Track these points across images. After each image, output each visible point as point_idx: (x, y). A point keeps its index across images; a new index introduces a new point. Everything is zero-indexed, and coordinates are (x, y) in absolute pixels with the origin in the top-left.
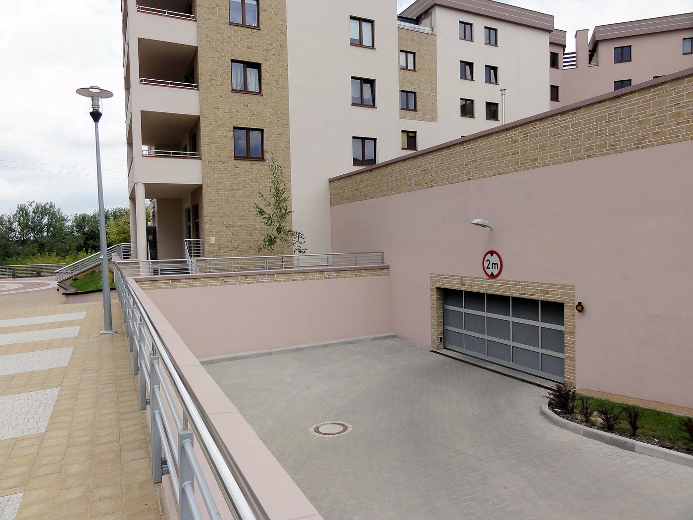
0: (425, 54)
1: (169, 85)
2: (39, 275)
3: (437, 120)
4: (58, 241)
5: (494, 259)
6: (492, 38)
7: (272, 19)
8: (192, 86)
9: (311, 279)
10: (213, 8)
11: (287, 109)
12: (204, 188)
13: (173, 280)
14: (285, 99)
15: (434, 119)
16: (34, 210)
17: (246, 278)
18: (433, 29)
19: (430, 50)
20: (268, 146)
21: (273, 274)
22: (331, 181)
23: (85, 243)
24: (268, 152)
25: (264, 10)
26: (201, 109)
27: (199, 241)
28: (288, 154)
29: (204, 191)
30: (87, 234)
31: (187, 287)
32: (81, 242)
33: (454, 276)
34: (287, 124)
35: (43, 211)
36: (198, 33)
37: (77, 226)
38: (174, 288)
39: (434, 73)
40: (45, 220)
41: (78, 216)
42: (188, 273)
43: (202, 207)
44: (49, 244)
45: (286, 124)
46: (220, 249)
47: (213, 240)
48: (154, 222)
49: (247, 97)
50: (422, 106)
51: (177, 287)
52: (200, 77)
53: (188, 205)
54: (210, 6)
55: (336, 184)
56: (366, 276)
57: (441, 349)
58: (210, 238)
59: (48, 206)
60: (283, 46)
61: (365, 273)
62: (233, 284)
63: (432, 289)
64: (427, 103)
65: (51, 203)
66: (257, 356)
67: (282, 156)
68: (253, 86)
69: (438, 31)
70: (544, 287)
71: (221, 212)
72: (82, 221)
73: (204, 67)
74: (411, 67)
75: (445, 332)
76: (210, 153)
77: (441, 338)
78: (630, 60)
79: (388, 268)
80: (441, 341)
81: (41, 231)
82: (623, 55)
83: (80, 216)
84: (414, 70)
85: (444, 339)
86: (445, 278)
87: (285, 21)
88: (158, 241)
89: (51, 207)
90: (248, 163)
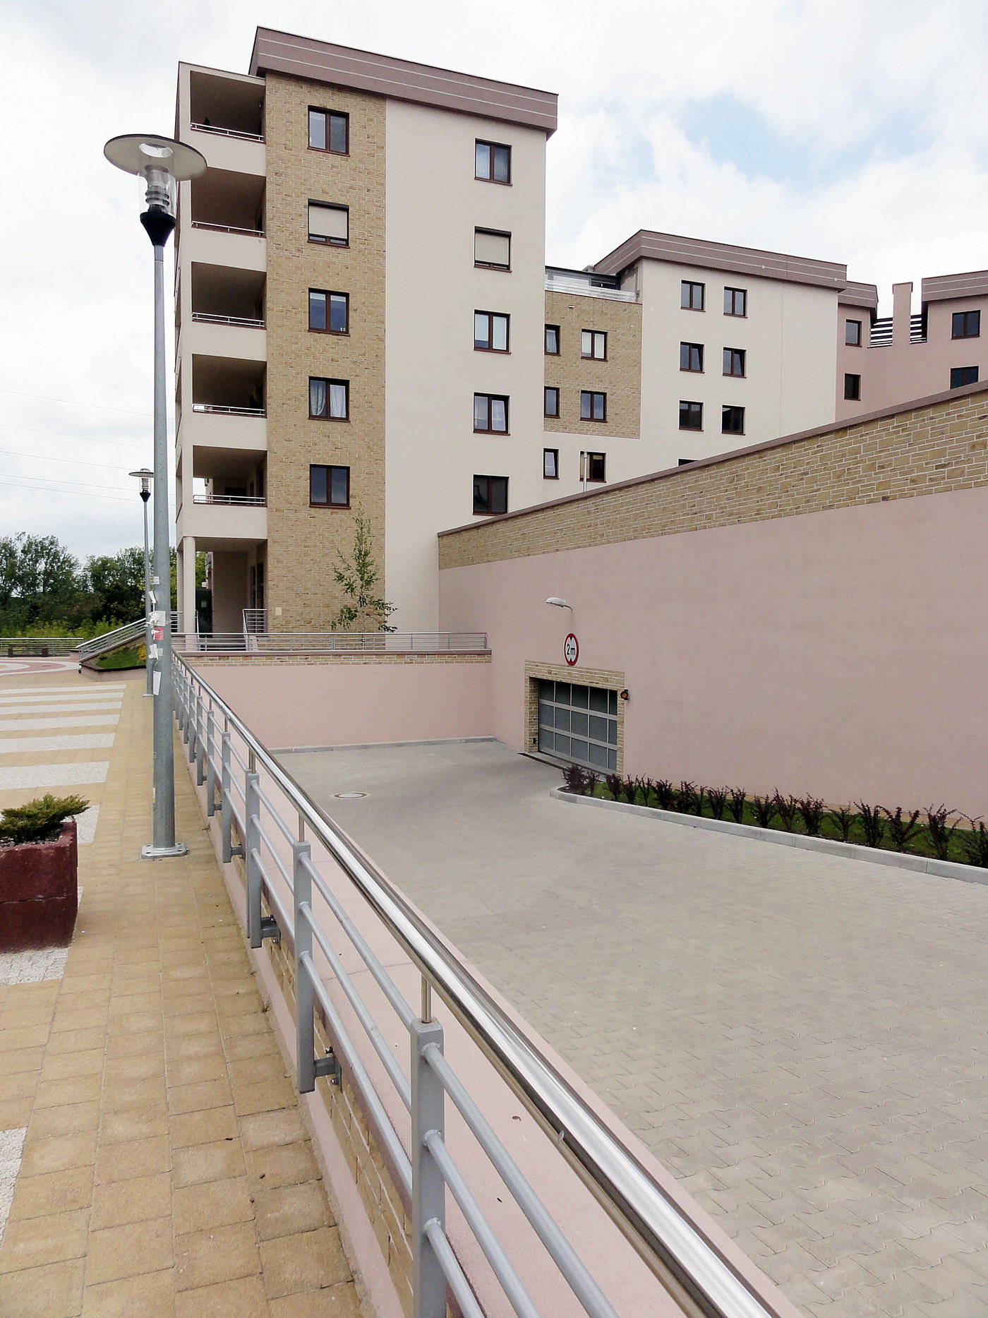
0: (623, 335)
1: (230, 412)
2: (45, 654)
3: (639, 435)
4: (61, 603)
5: (572, 643)
6: (737, 305)
7: (365, 321)
8: (258, 412)
9: (387, 663)
10: (288, 311)
11: (383, 439)
12: (269, 544)
13: (221, 657)
14: (379, 427)
15: (635, 434)
16: (25, 547)
17: (306, 659)
18: (638, 295)
19: (630, 328)
20: (354, 489)
21: (340, 655)
22: (441, 536)
23: (106, 608)
24: (355, 497)
25: (356, 310)
26: (269, 441)
27: (262, 612)
28: (383, 499)
29: (269, 549)
30: (109, 591)
31: (236, 665)
32: (99, 605)
33: (543, 663)
34: (382, 459)
35: (38, 549)
36: (268, 344)
37: (93, 576)
38: (222, 665)
39: (637, 364)
40: (41, 566)
41: (96, 558)
42: (245, 650)
43: (267, 568)
44: (47, 607)
45: (380, 459)
46: (288, 622)
47: (278, 611)
48: (210, 583)
49: (329, 425)
50: (616, 414)
51: (225, 665)
52: (269, 401)
53: (253, 562)
54: (284, 309)
55: (446, 540)
56: (459, 662)
57: (534, 752)
58: (275, 610)
59: (47, 543)
60: (380, 356)
61: (459, 658)
62: (290, 664)
63: (526, 679)
64: (623, 409)
65: (53, 537)
66: (315, 750)
67: (373, 503)
68: (337, 410)
69: (644, 299)
70: (605, 674)
71: (290, 575)
72: (101, 569)
73: (274, 388)
74: (599, 353)
75: (540, 732)
76: (278, 498)
77: (534, 739)
78: (978, 335)
79: (489, 653)
80: (534, 742)
81: (34, 585)
82: (966, 326)
83: (98, 560)
84: (605, 359)
85: (538, 740)
86: (537, 666)
87: (383, 323)
88: (213, 609)
89: (52, 543)
90: (328, 511)
